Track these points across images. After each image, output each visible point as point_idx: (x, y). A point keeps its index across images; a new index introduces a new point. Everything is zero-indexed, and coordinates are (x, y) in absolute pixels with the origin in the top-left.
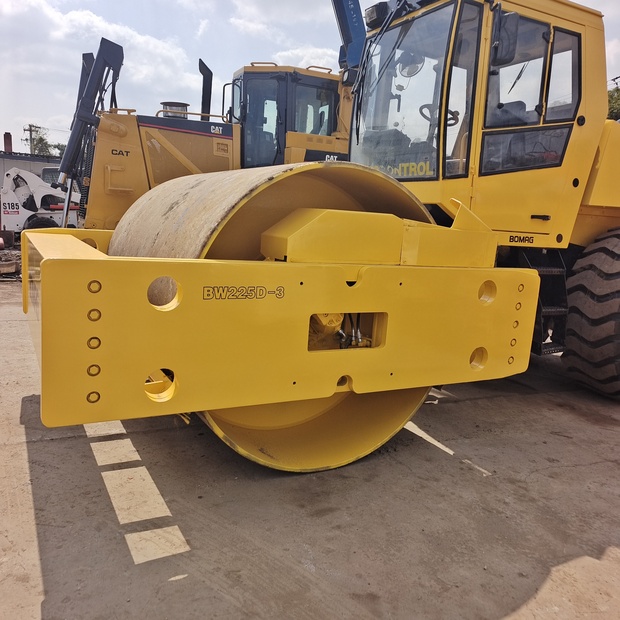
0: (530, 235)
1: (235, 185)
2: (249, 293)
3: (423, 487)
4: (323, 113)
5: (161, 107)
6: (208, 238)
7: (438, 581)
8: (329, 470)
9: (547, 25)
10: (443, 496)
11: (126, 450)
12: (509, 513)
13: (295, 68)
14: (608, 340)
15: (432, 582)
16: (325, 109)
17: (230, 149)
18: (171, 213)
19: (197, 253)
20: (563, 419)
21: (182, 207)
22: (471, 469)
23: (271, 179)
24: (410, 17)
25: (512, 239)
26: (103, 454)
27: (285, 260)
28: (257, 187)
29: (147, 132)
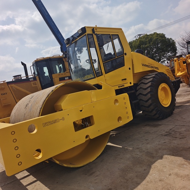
0: (123, 85)
1: (43, 94)
2: (55, 122)
3: (116, 158)
4: (61, 67)
5: (13, 78)
6: (40, 111)
7: (125, 179)
8: (90, 163)
9: (110, 35)
10: (122, 158)
11: (32, 178)
12: (139, 157)
13: (49, 57)
14: (151, 105)
15: (124, 180)
16: (61, 65)
17: (37, 84)
18: (27, 107)
19: (38, 115)
20: (148, 128)
21: (30, 105)
22: (127, 149)
23: (52, 91)
24: (76, 40)
25: (119, 87)
26: (24, 182)
27: (62, 110)
28: (49, 94)
29: (11, 86)
